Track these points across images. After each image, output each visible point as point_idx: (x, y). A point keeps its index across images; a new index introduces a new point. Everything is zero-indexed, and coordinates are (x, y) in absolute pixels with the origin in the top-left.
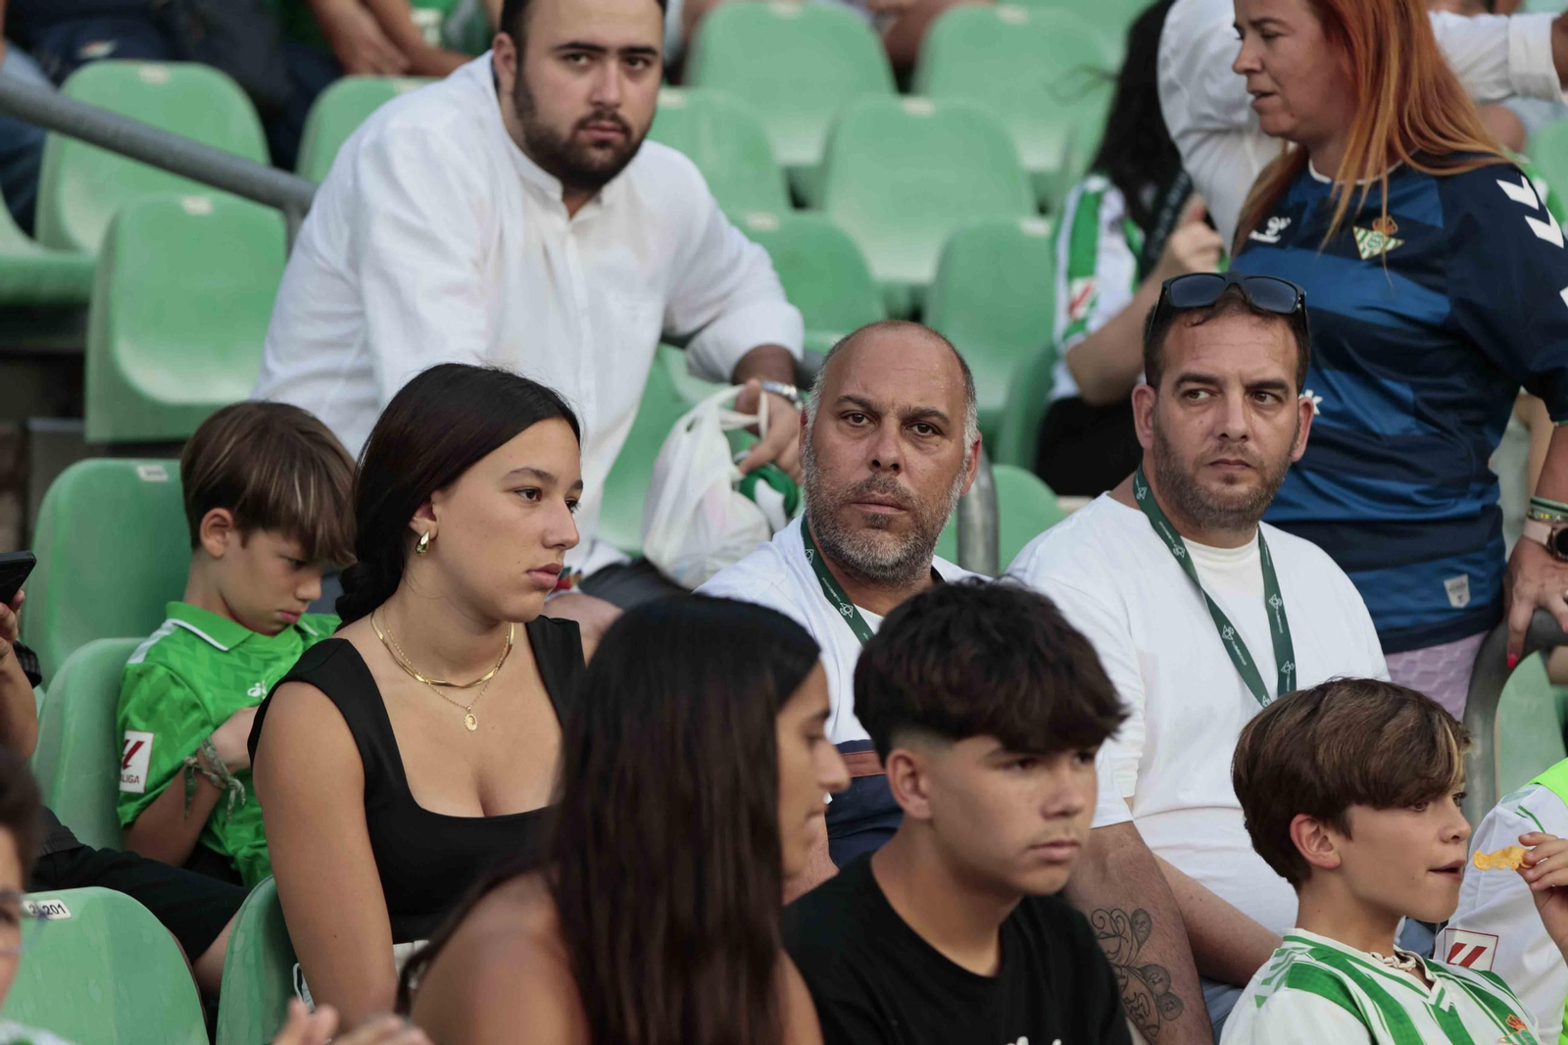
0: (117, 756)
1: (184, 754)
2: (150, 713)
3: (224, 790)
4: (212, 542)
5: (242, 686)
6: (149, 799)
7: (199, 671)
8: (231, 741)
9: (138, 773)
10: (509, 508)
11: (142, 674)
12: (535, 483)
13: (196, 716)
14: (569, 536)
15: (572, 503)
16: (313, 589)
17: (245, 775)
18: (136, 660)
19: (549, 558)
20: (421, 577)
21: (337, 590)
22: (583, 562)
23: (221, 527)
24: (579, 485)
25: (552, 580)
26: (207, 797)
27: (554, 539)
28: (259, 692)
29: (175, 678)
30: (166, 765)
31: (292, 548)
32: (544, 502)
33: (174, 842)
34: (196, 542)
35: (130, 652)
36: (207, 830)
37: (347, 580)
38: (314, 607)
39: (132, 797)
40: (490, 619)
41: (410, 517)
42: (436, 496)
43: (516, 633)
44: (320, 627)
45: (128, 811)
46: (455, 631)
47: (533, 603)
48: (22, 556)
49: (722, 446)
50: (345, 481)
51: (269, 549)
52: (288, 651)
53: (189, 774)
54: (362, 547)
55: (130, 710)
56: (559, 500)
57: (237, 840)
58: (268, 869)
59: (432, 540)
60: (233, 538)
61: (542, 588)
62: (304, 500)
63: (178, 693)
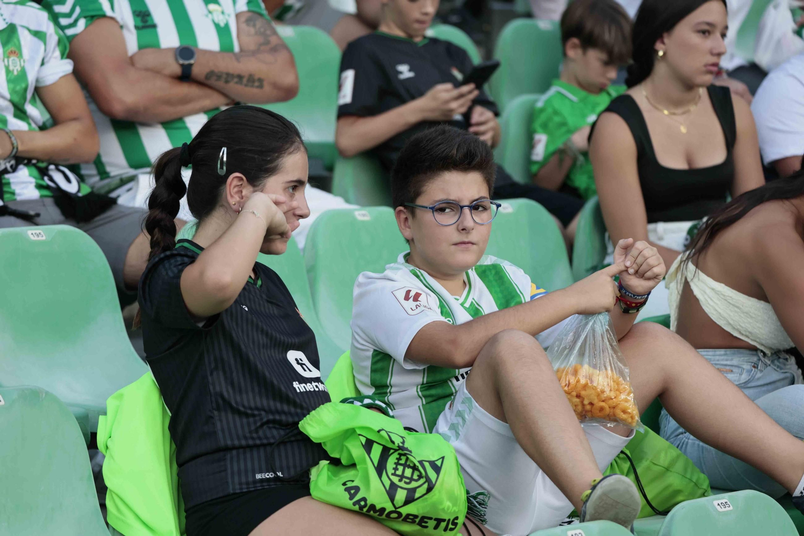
0: (530, 144)
1: (559, 144)
2: (545, 127)
3: (575, 160)
4: (571, 53)
5: (584, 116)
6: (544, 163)
7: (566, 110)
8: (579, 140)
9: (539, 152)
10: (696, 39)
11: (542, 110)
12: (706, 27)
13: (564, 129)
14: (722, 50)
15: (723, 35)
16: (612, 74)
17: (585, 154)
18: (540, 105)
19: (713, 60)
20: (660, 69)
21: (625, 75)
22: (729, 63)
23: (574, 47)
24: (726, 28)
25: (715, 69)
26: (567, 163)
27: (715, 51)
28: (592, 118)
29: (556, 113)
30: (552, 148)
31: (604, 56)
32: (712, 36)
33: (553, 181)
34: (565, 54)
35: (536, 101)
36: (568, 177)
37: (630, 70)
38: (614, 82)
39: (536, 162)
40: (689, 86)
41: (654, 43)
42: (665, 35)
43: (703, 92)
44: (616, 91)
45: (535, 168)
46: (675, 91)
47: (708, 79)
48: (489, 63)
49: (789, 15)
50: (627, 29)
51: (594, 57)
52: (603, 101)
53: (560, 154)
54: (636, 55)
55: (537, 125)
56: (718, 35)
57: (581, 181)
58: (595, 192)
59: (665, 54)
60: (579, 51)
61: (711, 72)
62: (609, 35)
63: (557, 119)
